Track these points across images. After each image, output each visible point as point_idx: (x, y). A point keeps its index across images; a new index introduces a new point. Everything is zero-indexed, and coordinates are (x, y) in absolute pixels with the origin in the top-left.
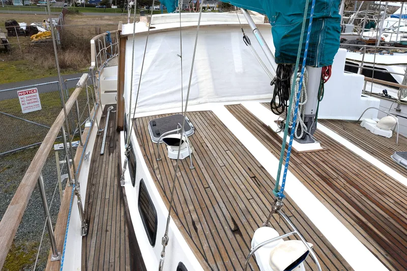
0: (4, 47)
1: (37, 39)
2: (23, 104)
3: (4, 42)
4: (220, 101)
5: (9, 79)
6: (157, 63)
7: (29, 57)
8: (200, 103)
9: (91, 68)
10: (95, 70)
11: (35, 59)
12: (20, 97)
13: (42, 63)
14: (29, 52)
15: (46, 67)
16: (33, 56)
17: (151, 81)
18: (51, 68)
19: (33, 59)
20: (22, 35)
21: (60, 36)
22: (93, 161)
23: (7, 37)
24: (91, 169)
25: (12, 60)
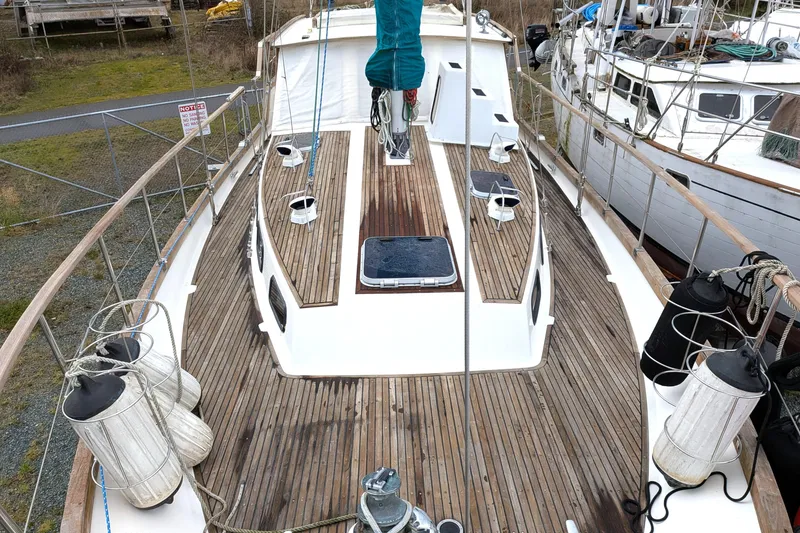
0: (164, 30)
1: (217, 17)
2: (186, 125)
3: (165, 22)
4: (363, 122)
5: (169, 85)
6: (305, 78)
7: (202, 49)
8: (341, 123)
9: (255, 79)
10: (260, 82)
11: (210, 53)
12: (181, 114)
13: (221, 61)
14: (201, 41)
15: (227, 68)
16: (209, 46)
17: (297, 97)
18: (233, 70)
19: (207, 54)
20: (193, 8)
21: (252, 12)
22: (240, 180)
23: (169, 12)
24: (234, 189)
25: (176, 53)
